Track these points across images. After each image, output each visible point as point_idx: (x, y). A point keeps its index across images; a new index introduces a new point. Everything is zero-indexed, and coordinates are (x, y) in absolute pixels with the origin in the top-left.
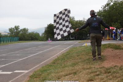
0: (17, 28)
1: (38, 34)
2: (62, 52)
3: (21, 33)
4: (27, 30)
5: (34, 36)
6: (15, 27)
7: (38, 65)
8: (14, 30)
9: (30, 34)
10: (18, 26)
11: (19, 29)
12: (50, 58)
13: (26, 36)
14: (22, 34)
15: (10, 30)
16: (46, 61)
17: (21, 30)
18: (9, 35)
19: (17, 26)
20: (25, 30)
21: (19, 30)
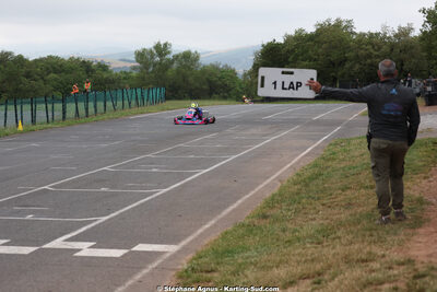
0: (161, 50)
1: (233, 71)
2: (300, 161)
3: (175, 65)
4: (197, 58)
5: (220, 78)
6: (157, 47)
7: (213, 222)
8: (152, 58)
9: (205, 71)
10: (165, 45)
11: (169, 52)
12: (256, 190)
13: (191, 79)
14: (178, 72)
15: (141, 55)
16: (240, 202)
17: (176, 57)
18: (134, 73)
19: (162, 43)
20: (188, 58)
21: (170, 56)
